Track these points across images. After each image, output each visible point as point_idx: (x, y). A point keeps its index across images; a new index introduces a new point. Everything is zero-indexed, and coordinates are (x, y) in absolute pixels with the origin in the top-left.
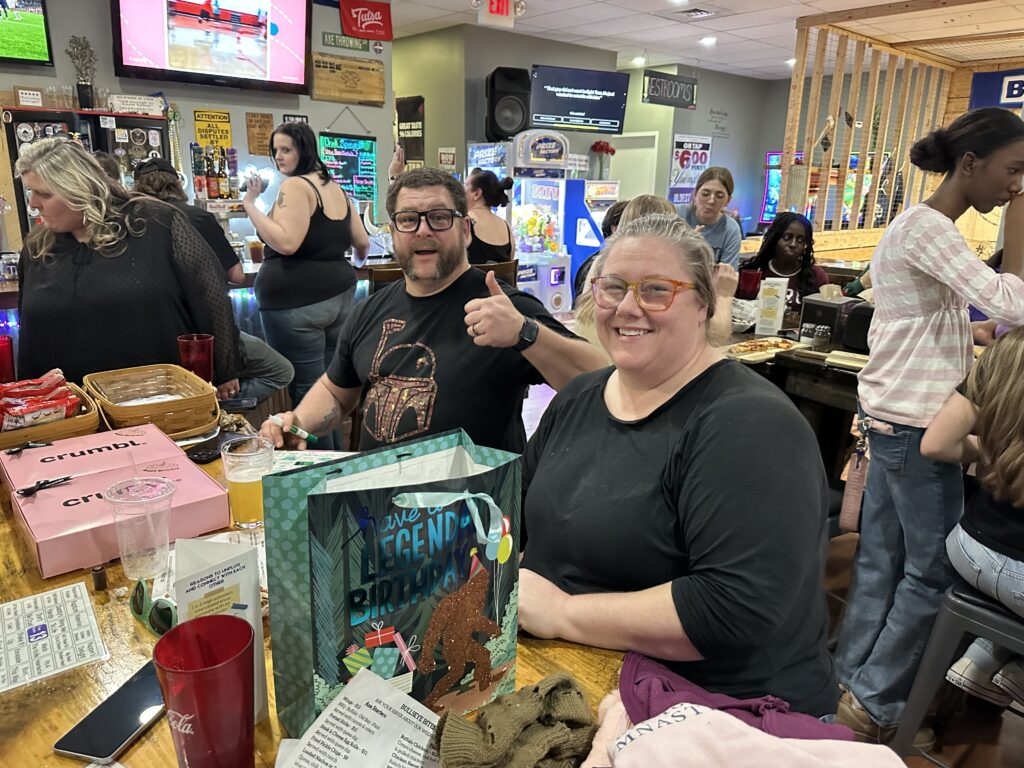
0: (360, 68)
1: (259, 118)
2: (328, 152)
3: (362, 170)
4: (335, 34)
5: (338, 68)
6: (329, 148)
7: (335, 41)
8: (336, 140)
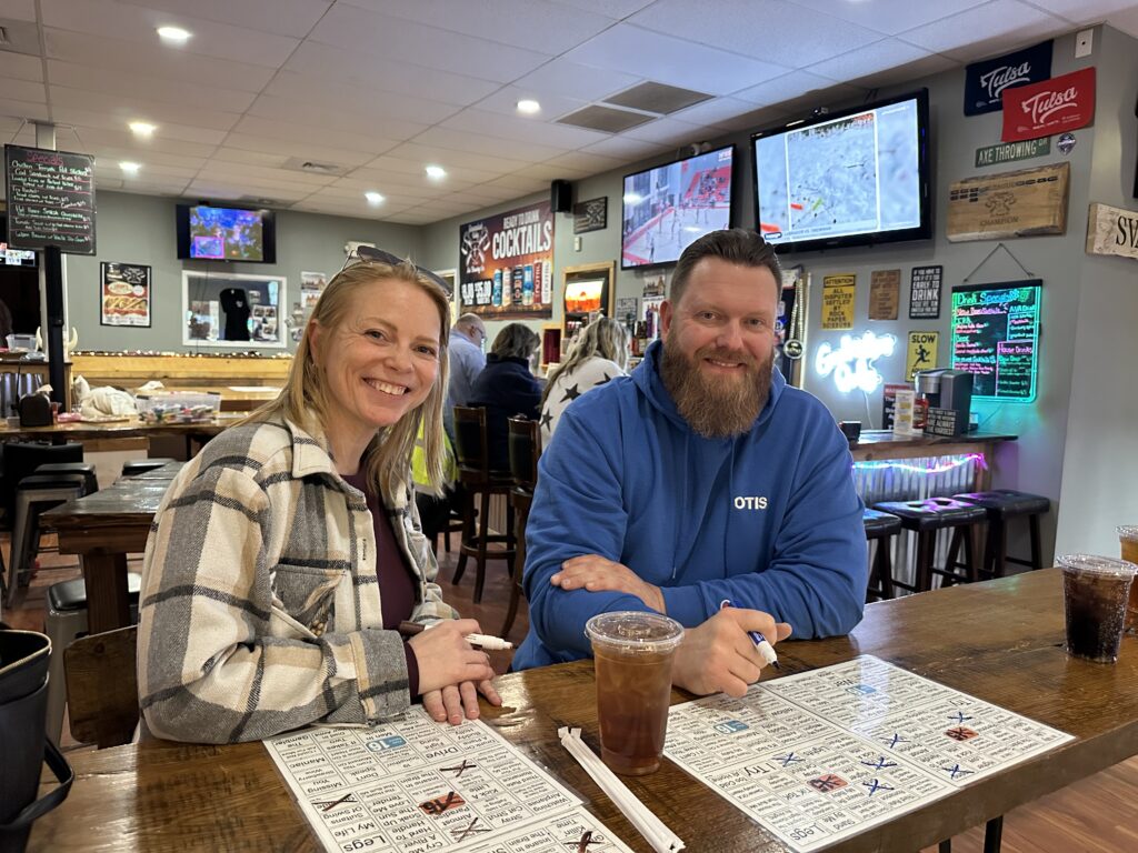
0: (1017, 184)
1: (885, 277)
2: (963, 312)
3: (1012, 332)
4: (994, 147)
5: (983, 193)
6: (963, 308)
7: (993, 157)
8: (974, 296)
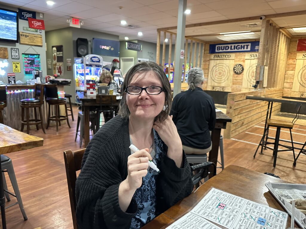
1: (3, 49)
3: (36, 63)
4: (27, 27)
5: (28, 36)
6: (25, 58)
8: (27, 55)
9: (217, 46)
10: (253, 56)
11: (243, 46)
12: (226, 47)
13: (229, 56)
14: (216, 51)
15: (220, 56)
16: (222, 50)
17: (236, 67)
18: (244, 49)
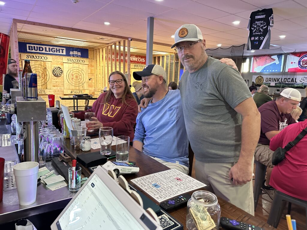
9: (28, 45)
10: (70, 60)
11: (58, 50)
12: (40, 48)
13: (46, 59)
14: (28, 50)
15: (35, 57)
16: (35, 49)
17: (55, 69)
18: (59, 52)
